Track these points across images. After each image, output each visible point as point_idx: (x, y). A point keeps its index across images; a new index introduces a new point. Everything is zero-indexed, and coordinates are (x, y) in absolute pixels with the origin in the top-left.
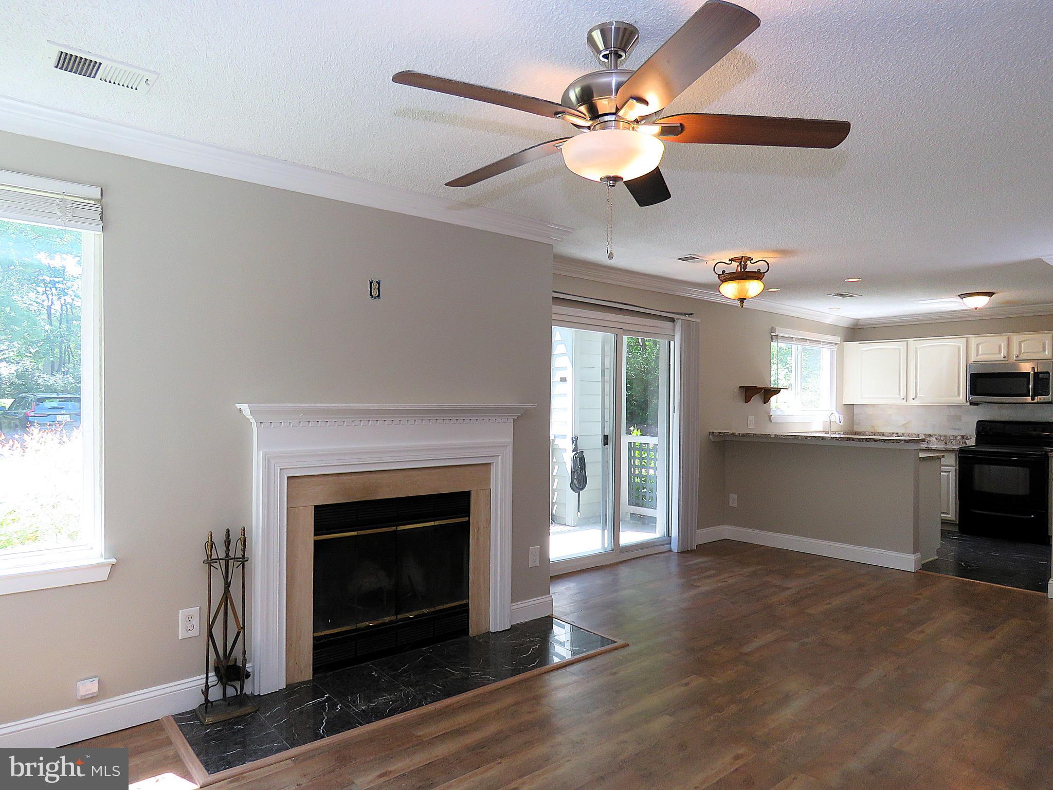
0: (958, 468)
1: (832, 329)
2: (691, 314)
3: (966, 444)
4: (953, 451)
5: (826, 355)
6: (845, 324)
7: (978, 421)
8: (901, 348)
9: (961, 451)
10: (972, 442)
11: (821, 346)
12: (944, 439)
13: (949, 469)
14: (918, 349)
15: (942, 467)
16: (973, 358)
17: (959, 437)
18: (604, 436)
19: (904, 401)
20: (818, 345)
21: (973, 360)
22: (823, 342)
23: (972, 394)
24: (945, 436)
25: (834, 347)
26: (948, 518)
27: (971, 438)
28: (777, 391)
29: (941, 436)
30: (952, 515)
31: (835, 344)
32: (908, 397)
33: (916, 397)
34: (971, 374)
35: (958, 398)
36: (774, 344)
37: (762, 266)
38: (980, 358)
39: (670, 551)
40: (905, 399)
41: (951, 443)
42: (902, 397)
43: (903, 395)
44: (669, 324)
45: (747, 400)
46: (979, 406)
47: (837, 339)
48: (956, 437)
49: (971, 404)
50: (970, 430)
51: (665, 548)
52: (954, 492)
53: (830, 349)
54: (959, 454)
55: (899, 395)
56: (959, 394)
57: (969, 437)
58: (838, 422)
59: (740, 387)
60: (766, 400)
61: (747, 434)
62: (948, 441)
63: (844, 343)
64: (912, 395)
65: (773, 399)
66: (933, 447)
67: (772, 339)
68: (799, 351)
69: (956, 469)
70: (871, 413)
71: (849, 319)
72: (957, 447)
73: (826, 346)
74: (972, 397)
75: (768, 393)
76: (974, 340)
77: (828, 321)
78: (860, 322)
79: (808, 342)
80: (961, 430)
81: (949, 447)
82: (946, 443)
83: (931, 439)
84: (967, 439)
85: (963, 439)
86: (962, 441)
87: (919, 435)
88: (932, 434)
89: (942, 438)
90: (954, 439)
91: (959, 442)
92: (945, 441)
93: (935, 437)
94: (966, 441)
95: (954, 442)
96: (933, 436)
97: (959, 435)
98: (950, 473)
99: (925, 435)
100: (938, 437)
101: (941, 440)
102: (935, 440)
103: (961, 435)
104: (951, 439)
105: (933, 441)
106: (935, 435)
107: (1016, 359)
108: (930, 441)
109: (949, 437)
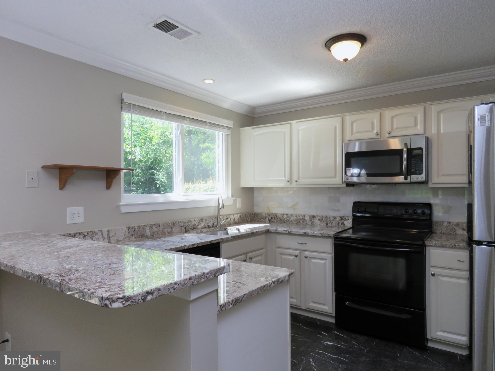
4: (329, 237)
5: (221, 139)
6: (241, 110)
7: (355, 202)
8: (285, 130)
9: (338, 236)
10: (349, 224)
13: (326, 256)
14: (300, 130)
16: (348, 137)
19: (289, 183)
21: (348, 140)
22: (211, 123)
24: (326, 217)
25: (229, 131)
26: (324, 310)
27: (348, 219)
29: (322, 217)
30: (329, 307)
32: (292, 179)
33: (299, 179)
34: (347, 154)
35: (335, 179)
38: (354, 136)
40: (290, 181)
42: (287, 180)
43: (288, 178)
46: (355, 187)
47: (230, 123)
48: (335, 218)
49: (347, 185)
50: (348, 212)
53: (224, 133)
54: (335, 240)
55: (285, 177)
56: (336, 176)
60: (109, 184)
62: (329, 222)
63: (241, 128)
64: (295, 178)
69: (332, 256)
70: (267, 195)
71: (245, 106)
72: (333, 233)
73: (221, 129)
74: (347, 178)
75: (111, 174)
76: (349, 118)
80: (340, 211)
83: (314, 220)
84: (345, 220)
85: (341, 220)
86: (340, 222)
87: (304, 216)
88: (315, 215)
89: (324, 219)
90: (333, 220)
91: (339, 223)
92: (326, 222)
93: (318, 218)
94: (344, 222)
95: (334, 223)
96: (316, 217)
97: (338, 216)
98: (327, 261)
99: (310, 216)
100: (321, 218)
101: (323, 221)
102: (318, 221)
103: (340, 216)
104: (331, 220)
105: (317, 222)
106: (318, 216)
107: (389, 136)
108: (314, 222)
109: (330, 218)
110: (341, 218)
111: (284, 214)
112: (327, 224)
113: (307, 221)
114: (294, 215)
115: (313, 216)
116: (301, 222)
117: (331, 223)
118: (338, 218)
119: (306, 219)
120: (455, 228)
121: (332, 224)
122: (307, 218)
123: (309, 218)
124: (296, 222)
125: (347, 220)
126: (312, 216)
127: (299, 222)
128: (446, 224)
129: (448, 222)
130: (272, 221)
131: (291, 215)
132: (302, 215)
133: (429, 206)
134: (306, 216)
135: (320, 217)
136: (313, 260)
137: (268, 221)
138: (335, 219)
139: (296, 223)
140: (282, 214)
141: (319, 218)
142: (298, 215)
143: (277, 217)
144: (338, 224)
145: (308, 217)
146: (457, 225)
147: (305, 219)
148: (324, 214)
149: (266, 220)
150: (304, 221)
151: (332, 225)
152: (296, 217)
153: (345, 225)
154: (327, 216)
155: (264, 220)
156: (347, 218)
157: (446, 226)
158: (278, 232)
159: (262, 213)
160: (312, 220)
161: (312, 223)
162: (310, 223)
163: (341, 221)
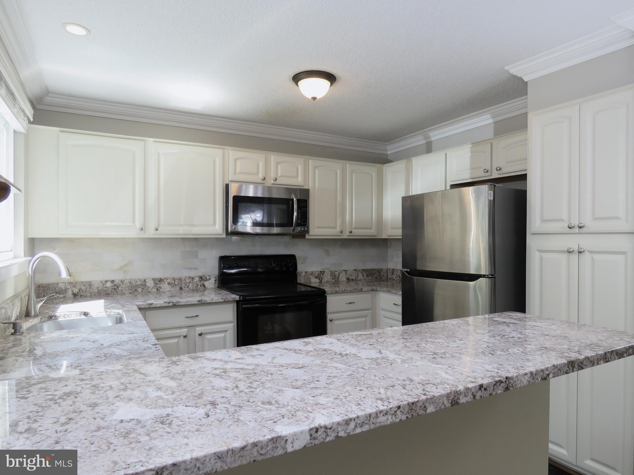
7: (221, 257)
8: (135, 149)
10: (211, 284)
12: (179, 283)
13: (225, 327)
16: (230, 176)
19: (142, 232)
23: (234, 222)
24: (180, 279)
29: (174, 279)
33: (159, 226)
34: (234, 197)
35: (213, 228)
38: (238, 177)
43: (138, 225)
48: (193, 278)
56: (215, 224)
62: (183, 286)
64: (153, 224)
69: (234, 326)
74: (234, 226)
80: (198, 269)
83: (161, 285)
84: (205, 281)
85: (201, 280)
86: (200, 284)
87: (145, 281)
88: (163, 278)
89: (176, 282)
90: (190, 282)
91: (197, 285)
92: (180, 286)
93: (167, 281)
94: (204, 283)
95: (191, 286)
96: (165, 280)
97: (196, 276)
98: (228, 332)
99: (154, 280)
100: (172, 281)
101: (174, 285)
102: (168, 285)
103: (199, 276)
104: (187, 282)
105: (165, 287)
106: (167, 279)
107: (274, 183)
108: (161, 288)
109: (185, 280)
110: (201, 278)
111: (106, 281)
112: (181, 289)
113: (150, 287)
114: (126, 281)
115: (160, 280)
116: (140, 290)
117: (186, 287)
118: (197, 279)
119: (148, 285)
120: (310, 277)
121: (188, 287)
122: (150, 284)
123: (153, 284)
124: (130, 291)
125: (209, 280)
126: (158, 279)
127: (136, 290)
128: (303, 274)
129: (305, 272)
130: (81, 296)
131: (121, 281)
132: (140, 280)
133: (292, 258)
134: (147, 281)
135: (171, 279)
136: (208, 336)
137: (72, 296)
138: (193, 280)
139: (130, 293)
140: (101, 282)
141: (169, 281)
142: (133, 280)
143: (93, 287)
144: (196, 287)
145: (152, 282)
146: (311, 274)
147: (145, 285)
148: (177, 275)
149: (67, 294)
150: (144, 288)
151: (188, 289)
152: (130, 283)
153: (206, 286)
154: (181, 277)
155: (62, 296)
156: (208, 278)
157: (304, 276)
158: (153, 307)
159: (57, 284)
160: (158, 286)
161: (157, 290)
162: (155, 290)
163: (200, 282)
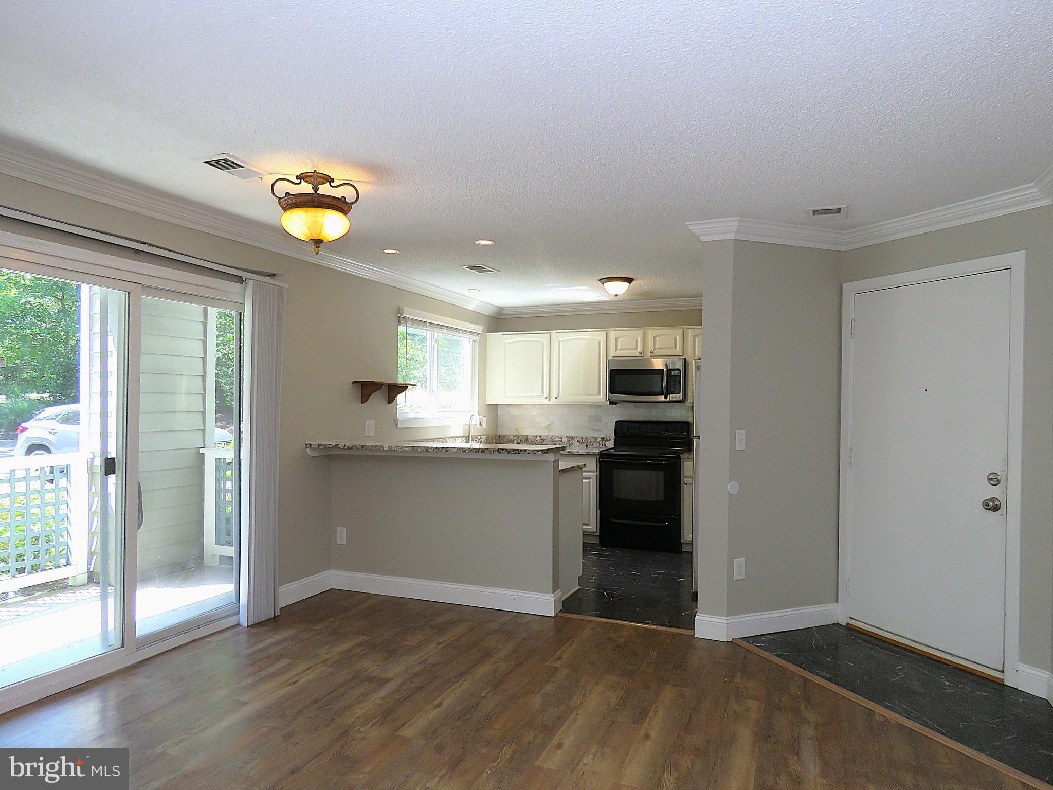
0: (598, 474)
1: (474, 317)
2: (274, 275)
3: (606, 446)
4: (594, 454)
5: (466, 346)
6: (488, 312)
7: (617, 422)
8: (544, 340)
9: (601, 454)
10: (610, 444)
11: (460, 335)
12: (585, 442)
13: (590, 475)
14: (561, 343)
15: (584, 474)
16: (612, 353)
17: (599, 439)
18: (107, 459)
19: (547, 400)
20: (456, 333)
21: (612, 356)
22: (463, 330)
23: (611, 392)
24: (586, 438)
25: (477, 338)
26: (588, 530)
27: (610, 440)
28: (403, 388)
29: (582, 438)
30: (593, 527)
31: (478, 334)
32: (551, 395)
33: (558, 396)
34: (611, 371)
35: (598, 397)
36: (401, 329)
37: (347, 193)
38: (619, 353)
39: (238, 625)
40: (548, 398)
41: (592, 445)
42: (545, 396)
43: (546, 394)
44: (236, 287)
45: (364, 399)
46: (618, 405)
47: (479, 329)
48: (596, 439)
49: (611, 403)
50: (610, 432)
51: (231, 621)
52: (595, 499)
53: (471, 340)
54: (599, 458)
55: (543, 394)
56: (599, 394)
57: (608, 439)
58: (478, 425)
59: (354, 382)
60: (391, 399)
61: (353, 446)
62: (589, 444)
63: (487, 334)
64: (554, 394)
65: (400, 398)
66: (575, 451)
67: (399, 321)
68: (435, 339)
69: (597, 475)
70: (515, 414)
71: (492, 306)
72: (597, 451)
73: (468, 336)
74: (611, 395)
75: (395, 390)
76: (613, 333)
77: (472, 307)
78: (504, 312)
79: (445, 330)
80: (601, 431)
81: (590, 450)
82: (587, 446)
86: (602, 443)
87: (561, 437)
88: (572, 437)
89: (583, 440)
90: (594, 440)
92: (586, 444)
93: (576, 439)
94: (606, 442)
95: (595, 443)
96: (574, 438)
97: (599, 437)
98: (592, 480)
99: (566, 437)
100: (579, 439)
101: (582, 442)
102: (577, 442)
103: (601, 437)
104: (592, 441)
105: (575, 444)
106: (577, 437)
107: (651, 356)
108: (572, 443)
109: (590, 439)
110: (603, 438)
111: (536, 436)
113: (564, 443)
114: (549, 437)
119: (563, 440)
123: (566, 440)
126: (569, 437)
131: (546, 437)
132: (559, 437)
133: (688, 424)
134: (563, 437)
140: (534, 436)
142: (554, 436)
143: (528, 439)
144: (600, 444)
148: (584, 435)
149: (514, 443)
150: (560, 443)
151: (593, 447)
152: (552, 438)
159: (509, 436)
161: (569, 444)
163: (602, 441)
